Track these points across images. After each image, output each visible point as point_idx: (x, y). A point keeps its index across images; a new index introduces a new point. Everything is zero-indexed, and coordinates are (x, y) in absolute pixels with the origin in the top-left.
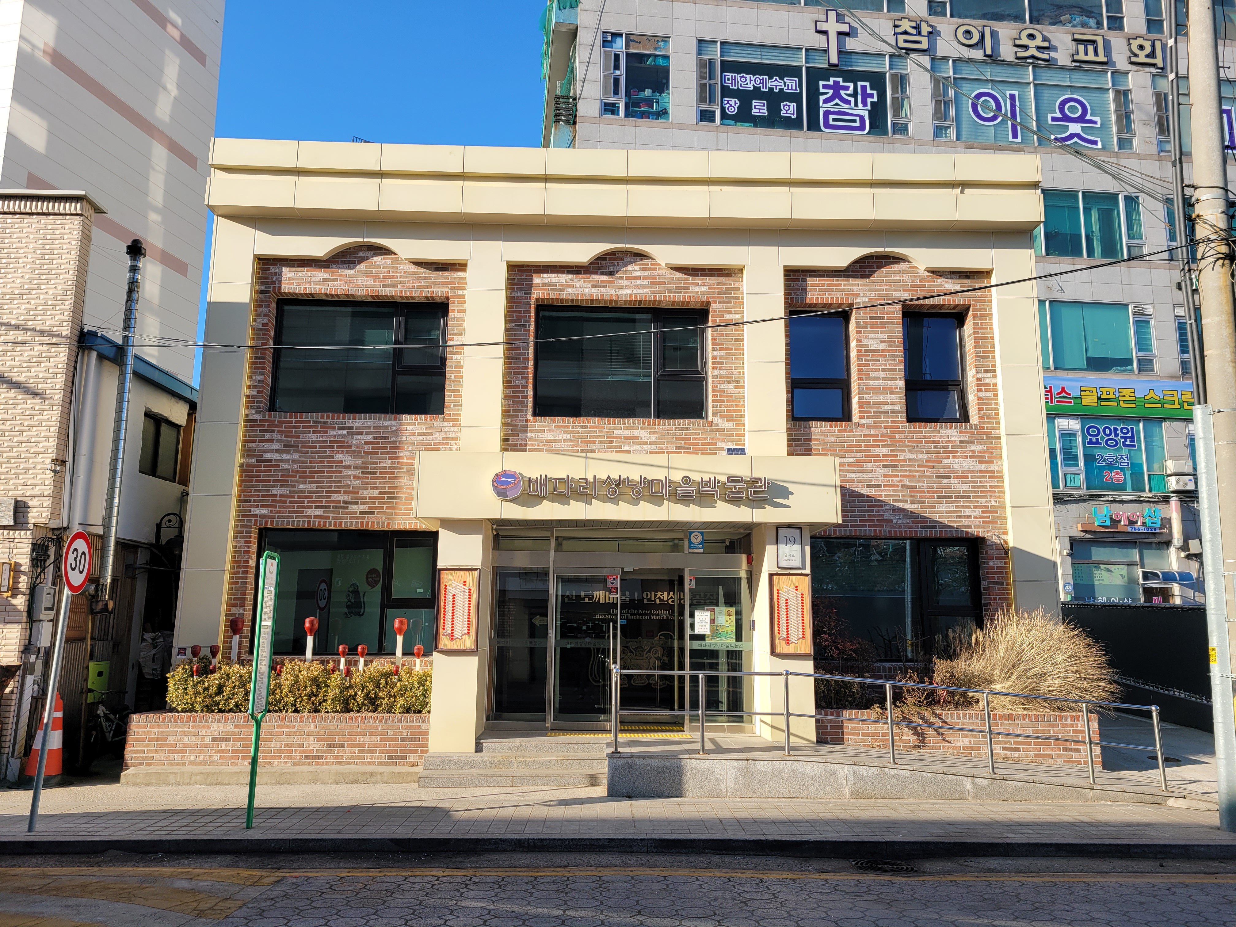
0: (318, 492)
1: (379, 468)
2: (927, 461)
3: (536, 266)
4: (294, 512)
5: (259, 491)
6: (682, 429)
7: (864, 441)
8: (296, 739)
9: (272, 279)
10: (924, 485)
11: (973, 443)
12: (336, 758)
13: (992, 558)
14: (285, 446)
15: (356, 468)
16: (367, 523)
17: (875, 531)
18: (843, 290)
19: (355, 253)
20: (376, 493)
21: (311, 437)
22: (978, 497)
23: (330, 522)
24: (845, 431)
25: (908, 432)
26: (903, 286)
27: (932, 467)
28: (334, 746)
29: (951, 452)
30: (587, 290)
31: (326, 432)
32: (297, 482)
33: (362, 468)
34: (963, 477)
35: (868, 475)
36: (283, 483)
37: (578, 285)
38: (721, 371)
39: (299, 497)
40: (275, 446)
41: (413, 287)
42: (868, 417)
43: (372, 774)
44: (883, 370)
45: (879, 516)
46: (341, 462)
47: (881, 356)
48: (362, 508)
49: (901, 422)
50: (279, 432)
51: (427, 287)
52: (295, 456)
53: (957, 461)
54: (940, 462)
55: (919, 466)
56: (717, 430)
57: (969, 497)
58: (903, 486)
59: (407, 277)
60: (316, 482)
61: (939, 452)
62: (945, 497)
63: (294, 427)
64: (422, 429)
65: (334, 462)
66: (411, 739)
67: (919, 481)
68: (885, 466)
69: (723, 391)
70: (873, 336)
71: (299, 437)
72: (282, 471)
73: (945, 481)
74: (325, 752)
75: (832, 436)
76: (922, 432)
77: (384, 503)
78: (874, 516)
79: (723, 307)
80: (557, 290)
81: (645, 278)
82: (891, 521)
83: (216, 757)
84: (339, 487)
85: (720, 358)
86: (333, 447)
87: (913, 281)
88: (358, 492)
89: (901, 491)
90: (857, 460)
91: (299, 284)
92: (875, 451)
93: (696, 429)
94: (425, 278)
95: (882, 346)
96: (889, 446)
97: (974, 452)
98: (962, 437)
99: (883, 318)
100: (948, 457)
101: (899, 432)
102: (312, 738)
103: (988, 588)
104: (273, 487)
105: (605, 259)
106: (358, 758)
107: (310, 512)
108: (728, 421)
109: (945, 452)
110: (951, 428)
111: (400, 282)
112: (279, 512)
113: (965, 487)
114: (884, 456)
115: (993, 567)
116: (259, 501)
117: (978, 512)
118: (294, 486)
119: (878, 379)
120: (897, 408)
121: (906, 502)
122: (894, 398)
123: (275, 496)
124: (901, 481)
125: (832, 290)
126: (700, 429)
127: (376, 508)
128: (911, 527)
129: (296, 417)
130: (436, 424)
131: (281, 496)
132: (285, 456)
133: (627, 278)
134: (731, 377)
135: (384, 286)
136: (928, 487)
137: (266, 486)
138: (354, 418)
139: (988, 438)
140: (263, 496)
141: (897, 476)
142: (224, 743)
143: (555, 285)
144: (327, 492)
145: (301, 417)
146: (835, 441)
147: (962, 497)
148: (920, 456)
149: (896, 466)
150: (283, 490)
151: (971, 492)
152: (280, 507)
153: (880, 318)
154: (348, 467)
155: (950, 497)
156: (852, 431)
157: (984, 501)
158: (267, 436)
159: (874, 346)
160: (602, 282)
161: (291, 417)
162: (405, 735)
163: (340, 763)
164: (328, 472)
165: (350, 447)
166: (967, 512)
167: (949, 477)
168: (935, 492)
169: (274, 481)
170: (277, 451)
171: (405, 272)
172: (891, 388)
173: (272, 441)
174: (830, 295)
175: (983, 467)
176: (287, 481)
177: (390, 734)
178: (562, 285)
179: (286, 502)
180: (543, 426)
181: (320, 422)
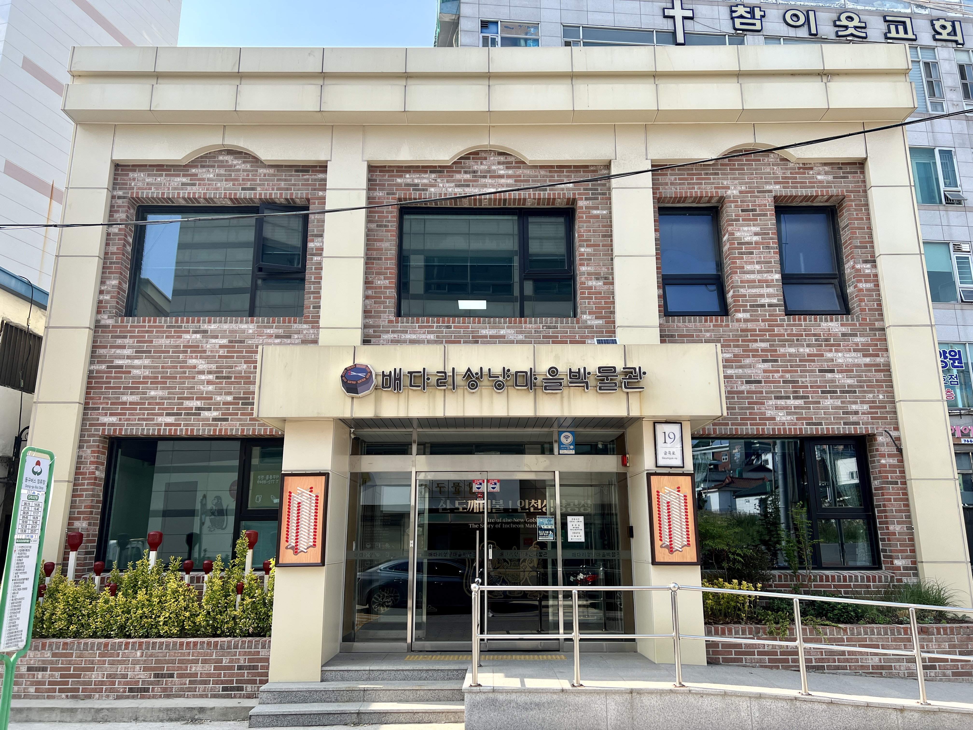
0: (169, 398)
1: (234, 372)
2: (809, 355)
3: (398, 167)
4: (144, 420)
5: (108, 398)
6: (549, 327)
7: (741, 336)
8: (120, 669)
9: (130, 184)
10: (807, 379)
11: (856, 335)
12: (164, 690)
13: (883, 456)
14: (137, 352)
15: (210, 373)
16: (220, 430)
17: (758, 429)
18: (713, 183)
19: (215, 157)
20: (229, 398)
21: (163, 342)
22: (865, 392)
23: (181, 430)
24: (721, 326)
25: (787, 325)
26: (773, 178)
27: (814, 361)
28: (163, 676)
29: (833, 345)
30: (450, 190)
31: (180, 337)
32: (148, 388)
33: (216, 372)
34: (847, 370)
35: (748, 371)
36: (133, 389)
37: (441, 185)
38: (589, 268)
39: (149, 404)
40: (127, 352)
41: (273, 189)
42: (744, 311)
43: (202, 710)
44: (758, 263)
45: (761, 414)
46: (195, 367)
47: (755, 248)
48: (215, 414)
49: (780, 315)
50: (131, 337)
51: (287, 189)
52: (147, 362)
53: (840, 354)
54: (822, 355)
55: (801, 361)
56: (586, 327)
57: (855, 392)
58: (784, 382)
59: (266, 180)
60: (168, 388)
61: (821, 345)
62: (829, 392)
63: (147, 332)
64: (281, 331)
65: (188, 367)
66: (249, 668)
67: (801, 377)
68: (764, 361)
69: (591, 288)
70: (746, 229)
71: (151, 342)
72: (133, 377)
73: (829, 375)
74: (151, 683)
75: (707, 331)
76: (801, 325)
77: (239, 409)
78: (756, 414)
79: (590, 203)
80: (418, 190)
81: (509, 177)
82: (774, 419)
83: (32, 689)
84: (191, 393)
85: (588, 255)
86: (186, 352)
87: (784, 173)
88: (211, 398)
89: (783, 387)
90: (735, 356)
91: (157, 189)
92: (755, 345)
93: (564, 327)
94: (285, 180)
95: (756, 238)
96: (767, 341)
97: (857, 345)
98: (844, 330)
99: (755, 210)
100: (831, 351)
101: (778, 326)
102: (137, 667)
103: (882, 488)
104: (123, 394)
105: (468, 158)
106: (189, 690)
107: (160, 419)
108: (597, 318)
109: (826, 345)
110: (832, 320)
111: (260, 185)
112: (128, 420)
113: (850, 381)
114: (762, 350)
115: (884, 466)
116: (108, 409)
117: (866, 407)
118: (145, 393)
119: (753, 272)
120: (775, 301)
121: (788, 398)
122: (771, 290)
123: (125, 403)
124: (782, 377)
125: (701, 184)
126: (569, 327)
127: (231, 414)
128: (795, 424)
129: (149, 321)
130: (295, 326)
131: (131, 403)
132: (137, 362)
133: (491, 177)
134: (599, 274)
135: (243, 189)
136: (811, 382)
137: (115, 393)
138: (209, 322)
139: (871, 330)
140: (112, 404)
141: (778, 372)
142: (40, 673)
143: (417, 185)
144: (179, 398)
145: (155, 322)
146: (711, 336)
147: (848, 392)
148: (801, 350)
149: (776, 361)
150: (133, 397)
151: (858, 386)
152: (130, 414)
153: (752, 210)
154: (202, 373)
155: (835, 392)
156: (727, 326)
157: (871, 395)
158: (119, 341)
159: (747, 239)
160: (465, 181)
161: (144, 321)
162: (242, 663)
163: (168, 696)
164: (180, 378)
165: (205, 351)
166: (854, 407)
167: (832, 371)
168: (819, 387)
169: (125, 388)
170: (129, 357)
171: (265, 175)
172: (766, 281)
173: (123, 347)
174: (699, 188)
175: (867, 360)
176: (138, 388)
177: (225, 661)
178: (426, 185)
179: (135, 409)
180: (406, 327)
181: (173, 327)
